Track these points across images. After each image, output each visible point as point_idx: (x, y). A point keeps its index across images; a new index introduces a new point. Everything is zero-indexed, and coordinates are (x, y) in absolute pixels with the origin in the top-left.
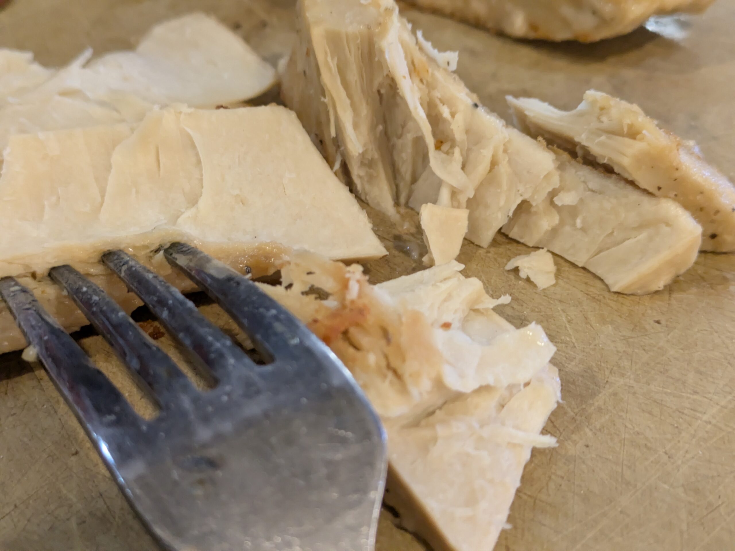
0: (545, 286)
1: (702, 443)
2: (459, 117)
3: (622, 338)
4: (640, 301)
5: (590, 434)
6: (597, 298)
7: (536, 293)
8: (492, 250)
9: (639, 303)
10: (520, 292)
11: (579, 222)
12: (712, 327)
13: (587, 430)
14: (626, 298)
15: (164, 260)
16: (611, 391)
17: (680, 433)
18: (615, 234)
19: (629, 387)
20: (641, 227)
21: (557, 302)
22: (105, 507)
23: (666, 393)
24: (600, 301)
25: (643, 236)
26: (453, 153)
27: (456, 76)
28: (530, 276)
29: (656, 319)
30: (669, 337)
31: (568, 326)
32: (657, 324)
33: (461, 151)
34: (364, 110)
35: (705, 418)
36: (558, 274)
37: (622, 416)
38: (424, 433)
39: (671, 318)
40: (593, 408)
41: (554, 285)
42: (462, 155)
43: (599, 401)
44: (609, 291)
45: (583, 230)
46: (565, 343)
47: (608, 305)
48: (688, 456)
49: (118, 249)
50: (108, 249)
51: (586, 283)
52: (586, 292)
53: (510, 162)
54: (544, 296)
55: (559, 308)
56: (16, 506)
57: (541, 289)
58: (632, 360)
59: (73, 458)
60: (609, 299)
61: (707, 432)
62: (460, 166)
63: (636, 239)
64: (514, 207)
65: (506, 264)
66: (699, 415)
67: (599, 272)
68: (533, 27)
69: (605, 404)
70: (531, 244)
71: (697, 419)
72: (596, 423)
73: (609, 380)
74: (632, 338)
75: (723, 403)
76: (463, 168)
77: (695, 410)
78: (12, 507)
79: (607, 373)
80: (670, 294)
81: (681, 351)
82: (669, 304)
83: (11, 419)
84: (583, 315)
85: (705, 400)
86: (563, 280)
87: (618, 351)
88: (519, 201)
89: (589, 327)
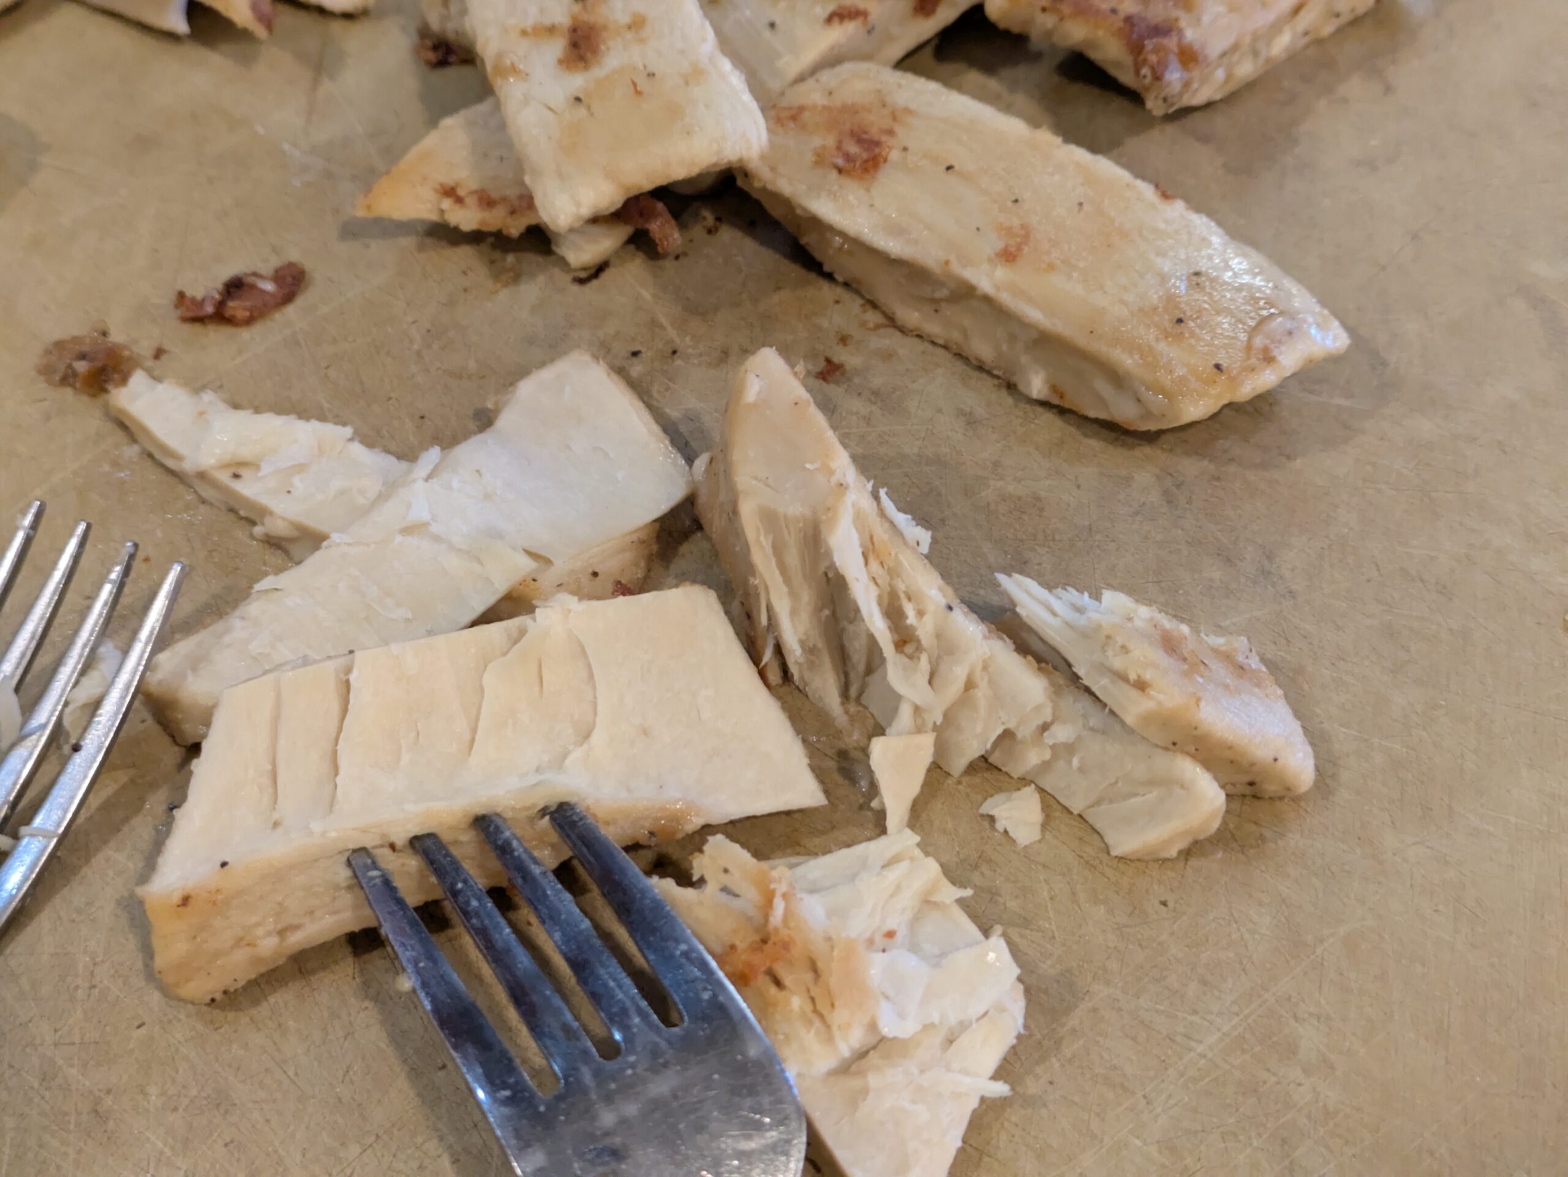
0: (1027, 843)
1: (1190, 1085)
2: (928, 619)
3: (1116, 926)
4: (1147, 871)
5: (1057, 1065)
6: (1091, 862)
7: (1014, 852)
8: (965, 779)
9: (1145, 872)
10: (995, 849)
11: (1075, 762)
12: (1232, 915)
13: (1054, 1060)
14: (1129, 865)
16: (1090, 1005)
17: (1166, 1069)
18: (1120, 784)
19: (1115, 999)
20: (1152, 783)
21: (1040, 867)
22: (481, 1141)
23: (1157, 1011)
24: (1095, 868)
25: (1153, 795)
26: (919, 659)
27: (927, 561)
28: (1008, 829)
29: (1163, 899)
30: (1175, 927)
31: (1049, 904)
32: (1162, 906)
33: (930, 658)
34: (807, 597)
35: (1200, 1049)
36: (1046, 825)
37: (1098, 1042)
38: (855, 1083)
39: (1182, 899)
40: (1065, 1029)
41: (1040, 841)
42: (930, 663)
43: (1073, 1020)
44: (1108, 853)
45: (1081, 771)
46: (1044, 932)
47: (1103, 874)
48: (1171, 1102)
49: (494, 812)
50: (481, 812)
51: (1080, 839)
52: (1079, 853)
53: (990, 682)
54: (1025, 856)
55: (1041, 878)
56: (378, 1138)
57: (1023, 846)
58: (1122, 960)
59: (440, 1074)
60: (1107, 865)
61: (1199, 1070)
62: (927, 677)
63: (1143, 798)
64: (993, 737)
65: (981, 804)
66: (1193, 1044)
67: (1099, 825)
68: (1054, 389)
69: (1080, 1024)
70: (1016, 774)
71: (1190, 1050)
72: (1067, 1051)
73: (1091, 990)
74: (1127, 926)
75: (1225, 1029)
76: (930, 682)
77: (1189, 1038)
78: (374, 1138)
79: (1089, 979)
80: (1187, 860)
81: (1187, 949)
82: (1183, 876)
83: (362, 1015)
84: (1071, 888)
85: (1205, 1023)
86: (1051, 832)
87: (1108, 947)
88: (999, 731)
89: (1076, 908)
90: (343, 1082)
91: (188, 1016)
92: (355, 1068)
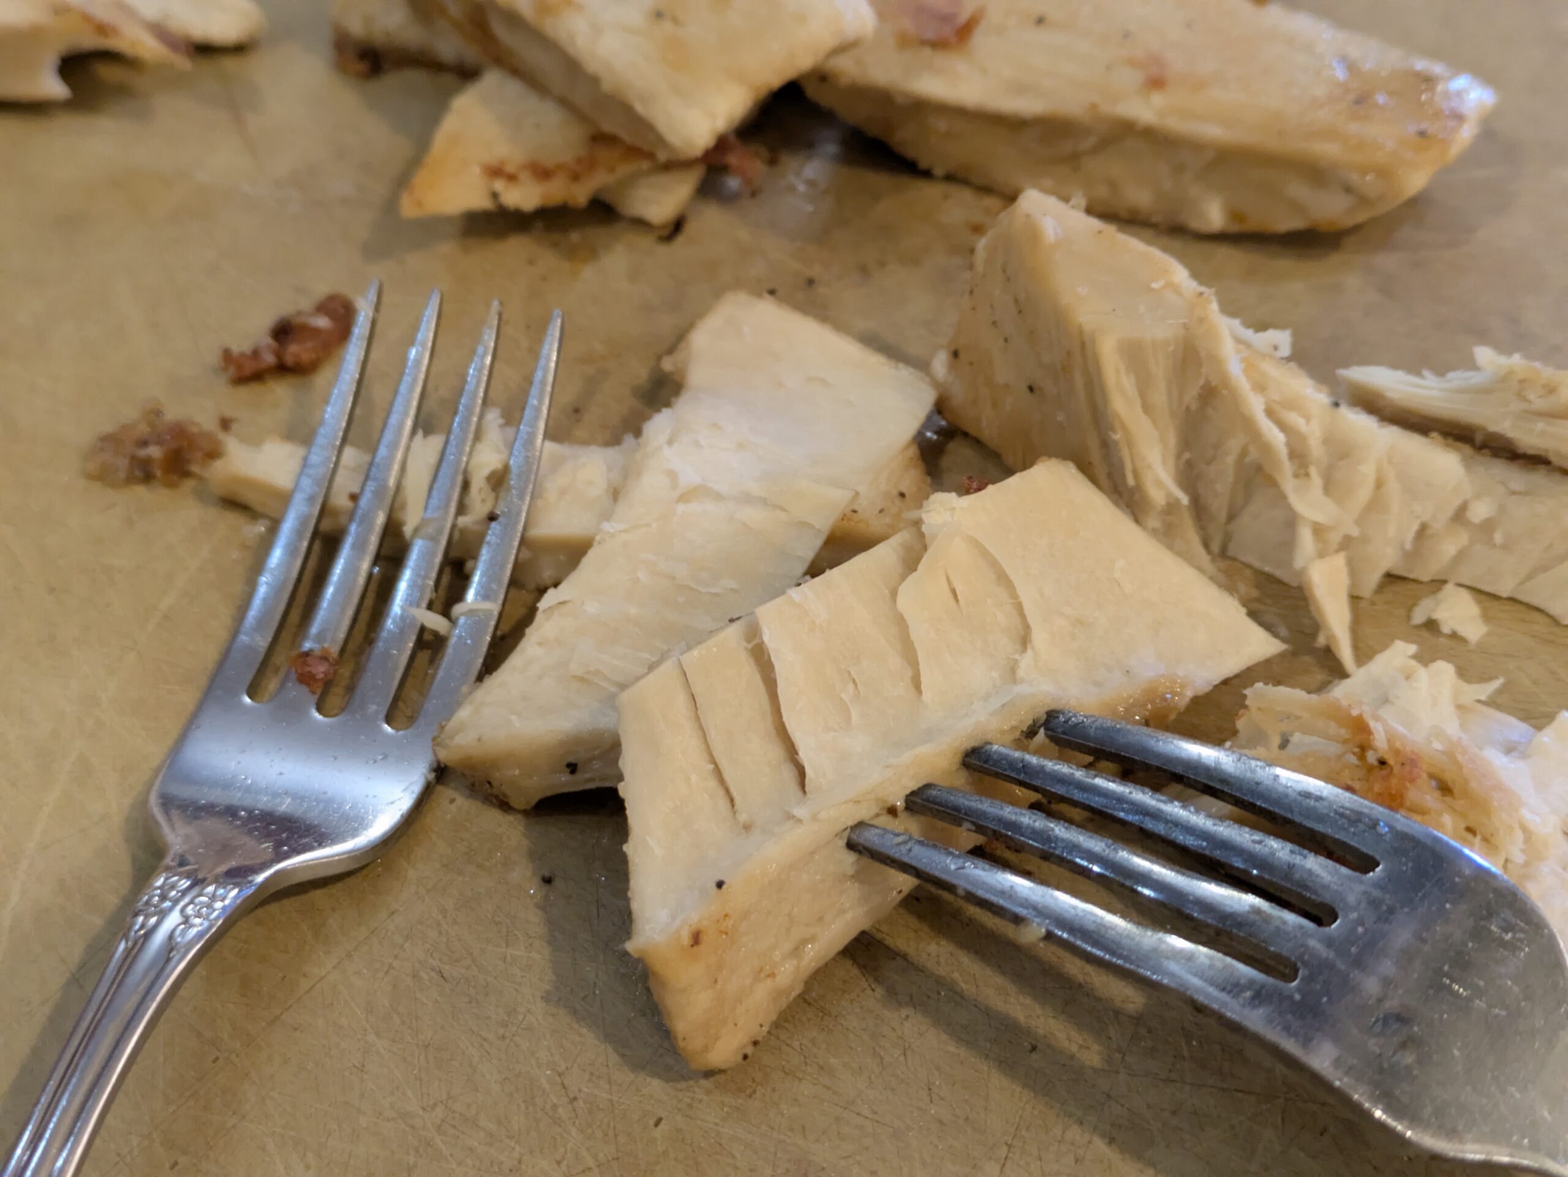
0: (1478, 638)
2: (1315, 422)
7: (1471, 650)
11: (1498, 537)
15: (1047, 741)
26: (1312, 476)
27: (1292, 365)
28: (1455, 629)
33: (1322, 469)
36: (1486, 617)
41: (1488, 634)
42: (1324, 474)
44: (1559, 625)
45: (1506, 547)
49: (984, 741)
50: (972, 745)
52: (1530, 633)
53: (1398, 474)
56: (1009, 1146)
57: (1475, 643)
59: (1035, 1056)
60: (1561, 637)
65: (1410, 617)
67: (1536, 601)
68: (1235, 215)
70: (1425, 577)
76: (1327, 493)
78: (1005, 1148)
83: (907, 1024)
86: (1494, 624)
90: (931, 1102)
91: (708, 1092)
92: (938, 1083)
